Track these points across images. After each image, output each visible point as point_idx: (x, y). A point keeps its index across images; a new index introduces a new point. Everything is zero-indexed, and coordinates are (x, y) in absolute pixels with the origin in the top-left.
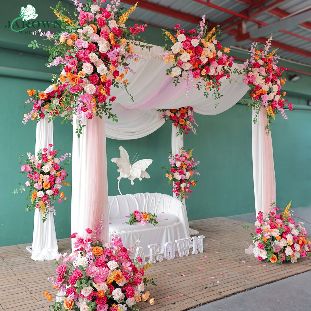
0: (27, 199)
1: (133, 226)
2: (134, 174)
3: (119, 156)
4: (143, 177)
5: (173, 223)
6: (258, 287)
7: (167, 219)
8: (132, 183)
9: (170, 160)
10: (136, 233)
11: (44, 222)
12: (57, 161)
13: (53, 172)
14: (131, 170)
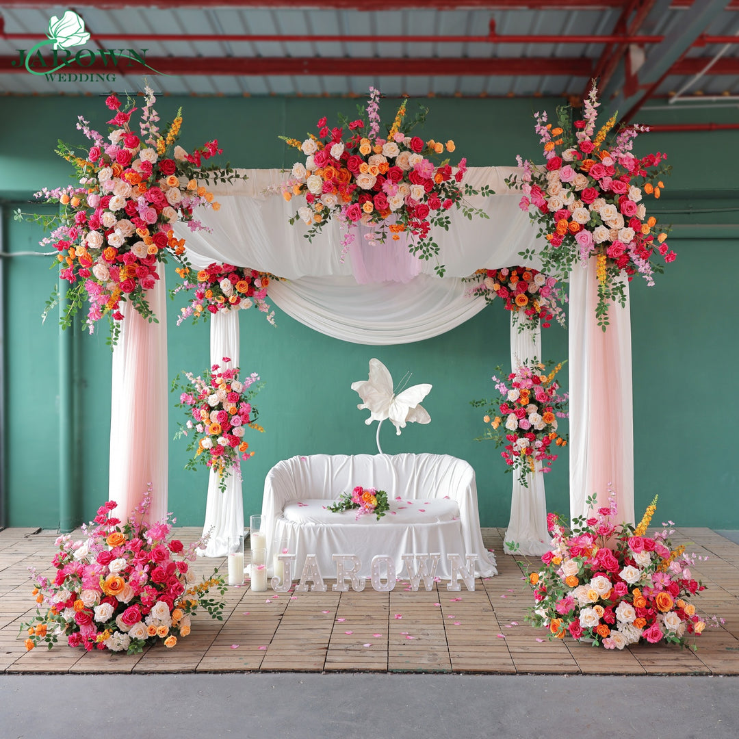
0: (189, 449)
1: (337, 515)
2: (395, 414)
3: (366, 378)
4: (413, 420)
5: (433, 519)
6: (427, 672)
7: (424, 511)
8: (399, 433)
9: (497, 386)
10: (335, 530)
11: (223, 491)
12: (236, 386)
13: (229, 407)
14: (393, 405)
